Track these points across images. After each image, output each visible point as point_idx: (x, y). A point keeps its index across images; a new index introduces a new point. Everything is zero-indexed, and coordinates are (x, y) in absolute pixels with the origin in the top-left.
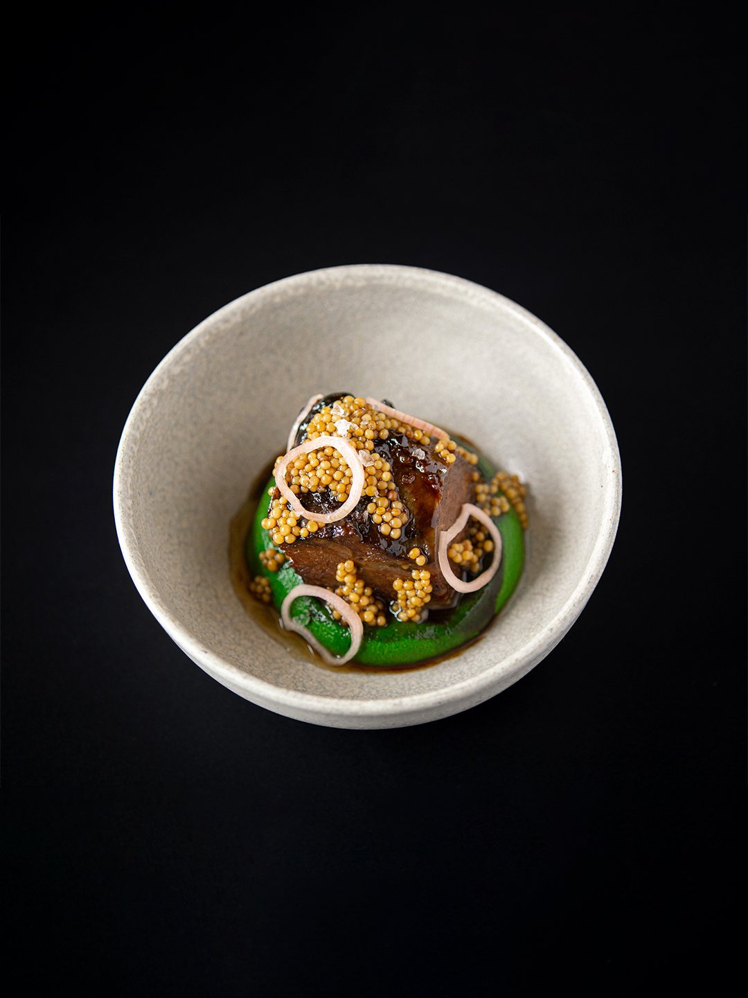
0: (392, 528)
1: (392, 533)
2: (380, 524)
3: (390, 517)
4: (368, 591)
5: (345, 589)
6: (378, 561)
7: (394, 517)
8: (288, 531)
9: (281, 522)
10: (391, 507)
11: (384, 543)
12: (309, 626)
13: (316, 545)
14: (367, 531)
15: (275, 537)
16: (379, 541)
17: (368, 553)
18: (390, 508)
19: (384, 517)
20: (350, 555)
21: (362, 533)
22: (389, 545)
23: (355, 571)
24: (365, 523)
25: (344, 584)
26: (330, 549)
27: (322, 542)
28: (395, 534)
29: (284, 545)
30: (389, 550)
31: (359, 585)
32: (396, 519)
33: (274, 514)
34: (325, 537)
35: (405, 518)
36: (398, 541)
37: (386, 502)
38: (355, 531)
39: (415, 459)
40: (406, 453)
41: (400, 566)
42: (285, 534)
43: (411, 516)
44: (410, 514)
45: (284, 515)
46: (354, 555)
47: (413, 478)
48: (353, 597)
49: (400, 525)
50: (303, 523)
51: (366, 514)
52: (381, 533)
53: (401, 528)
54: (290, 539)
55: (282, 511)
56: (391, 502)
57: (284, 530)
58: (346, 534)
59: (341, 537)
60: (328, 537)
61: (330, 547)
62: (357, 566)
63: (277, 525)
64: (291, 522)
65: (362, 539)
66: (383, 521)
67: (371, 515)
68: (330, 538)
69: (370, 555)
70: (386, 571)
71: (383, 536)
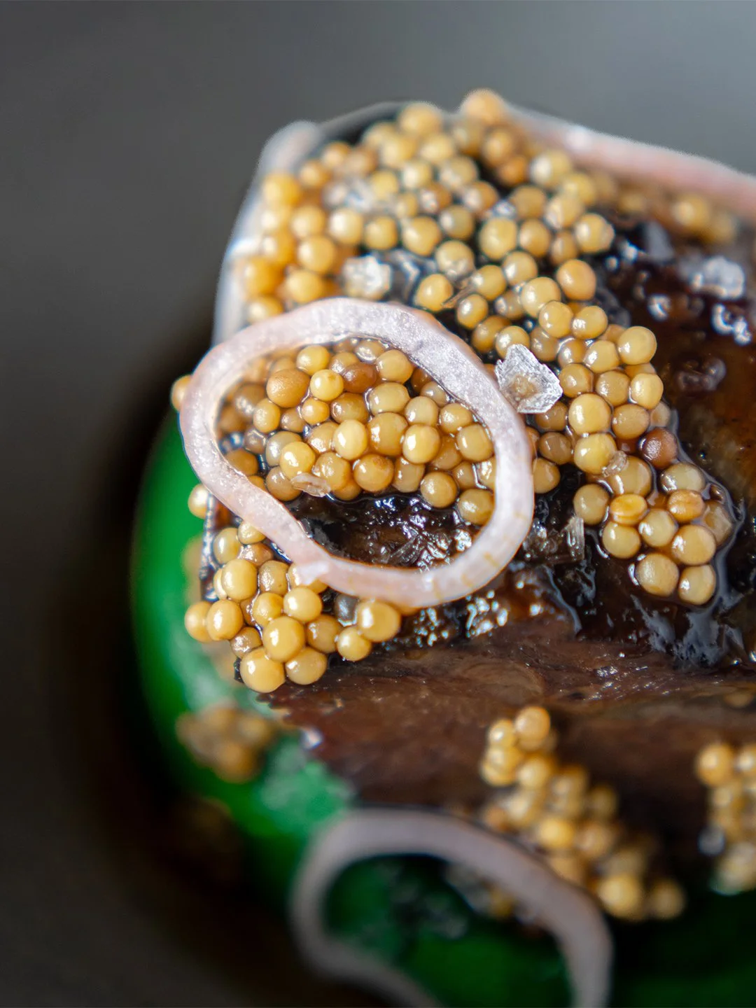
0: (682, 568)
1: (685, 585)
2: (633, 560)
3: (670, 527)
4: (603, 802)
5: (518, 808)
6: (642, 694)
7: (681, 524)
8: (295, 639)
9: (261, 609)
10: (661, 490)
11: (659, 628)
12: (405, 957)
13: (406, 675)
14: (590, 592)
15: (251, 667)
16: (641, 625)
17: (601, 673)
18: (658, 494)
19: (646, 528)
20: (536, 687)
21: (572, 603)
22: (680, 628)
23: (551, 742)
24: (577, 564)
25: (512, 788)
26: (460, 679)
27: (429, 659)
28: (698, 587)
29: (286, 692)
30: (681, 650)
31: (568, 787)
32: (690, 531)
33: (229, 582)
34: (440, 642)
35: (723, 522)
36: (709, 610)
37: (643, 475)
38: (547, 600)
39: (710, 300)
40: (670, 283)
41: (719, 700)
42: (282, 654)
43: (741, 510)
44: (735, 502)
45: (268, 580)
46: (550, 684)
47: (717, 371)
48: (553, 832)
49: (710, 549)
50: (343, 608)
51: (576, 527)
52: (640, 591)
53: (712, 562)
54: (307, 670)
55: (258, 569)
56: (659, 470)
57: (278, 638)
58: (521, 616)
59: (498, 631)
60: (453, 640)
61: (458, 671)
62: (560, 722)
63: (246, 624)
64: (300, 604)
65: (577, 626)
66: (646, 548)
67: (595, 529)
68: (460, 640)
69: (611, 678)
70: (670, 724)
71: (655, 602)
